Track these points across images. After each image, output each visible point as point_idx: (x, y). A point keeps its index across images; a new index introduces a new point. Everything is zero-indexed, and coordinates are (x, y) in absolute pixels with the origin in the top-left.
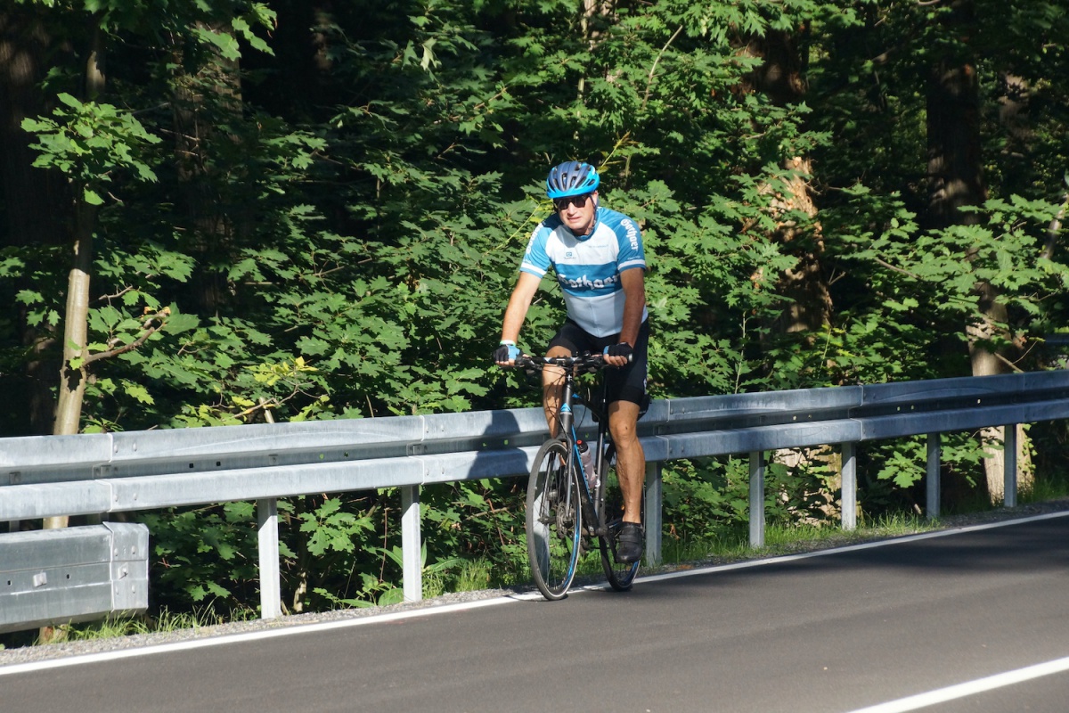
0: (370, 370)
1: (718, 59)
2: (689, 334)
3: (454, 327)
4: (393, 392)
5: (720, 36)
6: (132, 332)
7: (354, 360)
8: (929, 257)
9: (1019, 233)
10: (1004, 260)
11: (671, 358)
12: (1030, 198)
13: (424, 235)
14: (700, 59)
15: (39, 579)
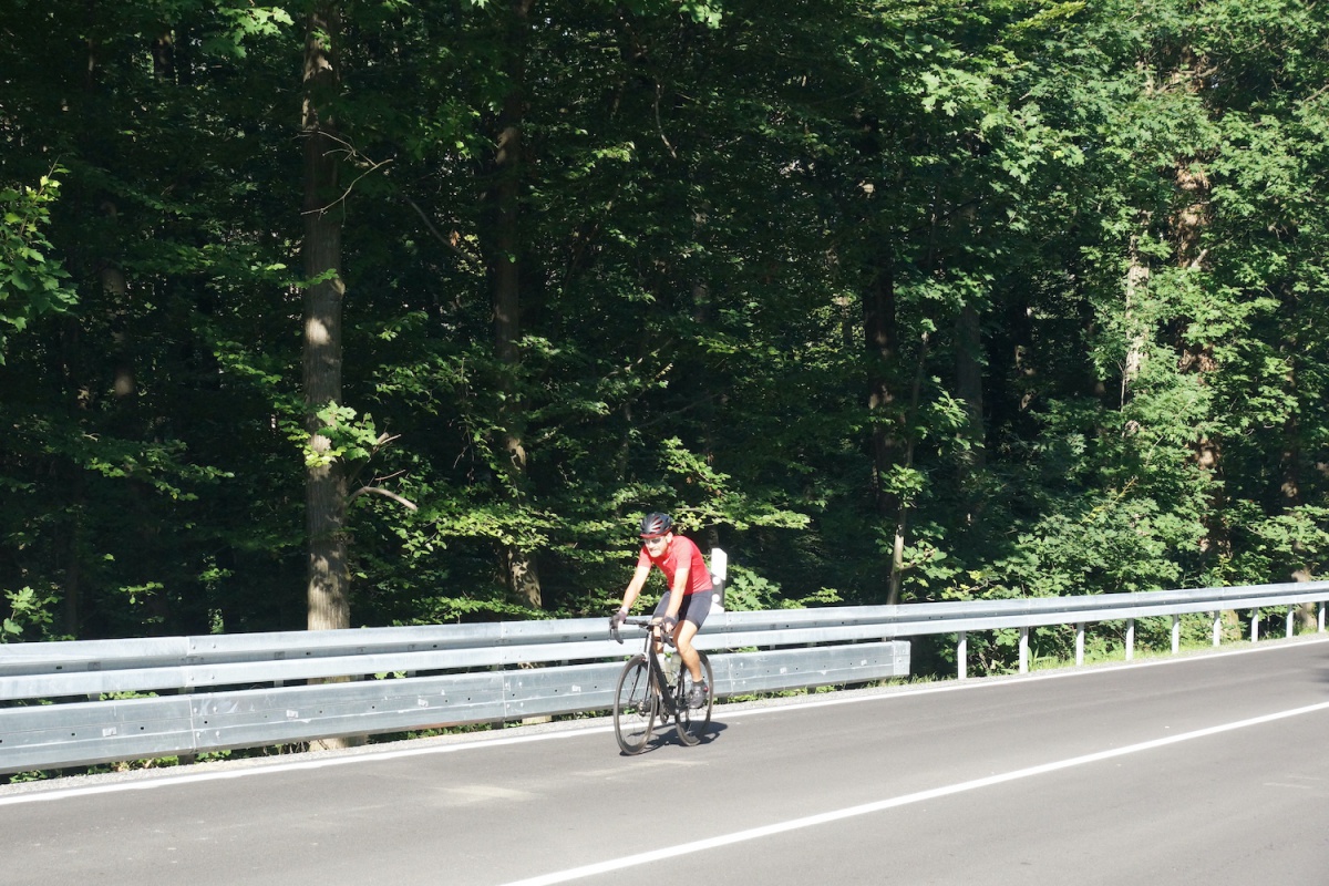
0: (1024, 573)
1: (1176, 450)
2: (1161, 561)
3: (1057, 558)
4: (1033, 582)
5: (1179, 441)
6: (920, 559)
7: (1017, 569)
8: (1270, 528)
9: (1308, 519)
10: (1302, 530)
11: (1153, 570)
12: (1313, 506)
13: (1048, 519)
14: (1170, 450)
15: (864, 662)
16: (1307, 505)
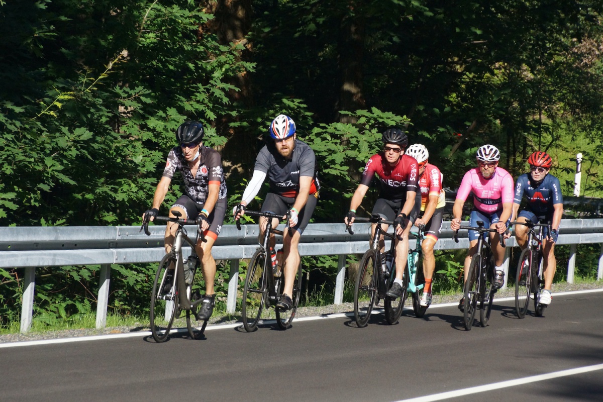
1: (187, 13)
2: (153, 180)
8: (318, 140)
9: (375, 131)
10: (364, 146)
12: (384, 110)
14: (176, 12)
16: (374, 109)
